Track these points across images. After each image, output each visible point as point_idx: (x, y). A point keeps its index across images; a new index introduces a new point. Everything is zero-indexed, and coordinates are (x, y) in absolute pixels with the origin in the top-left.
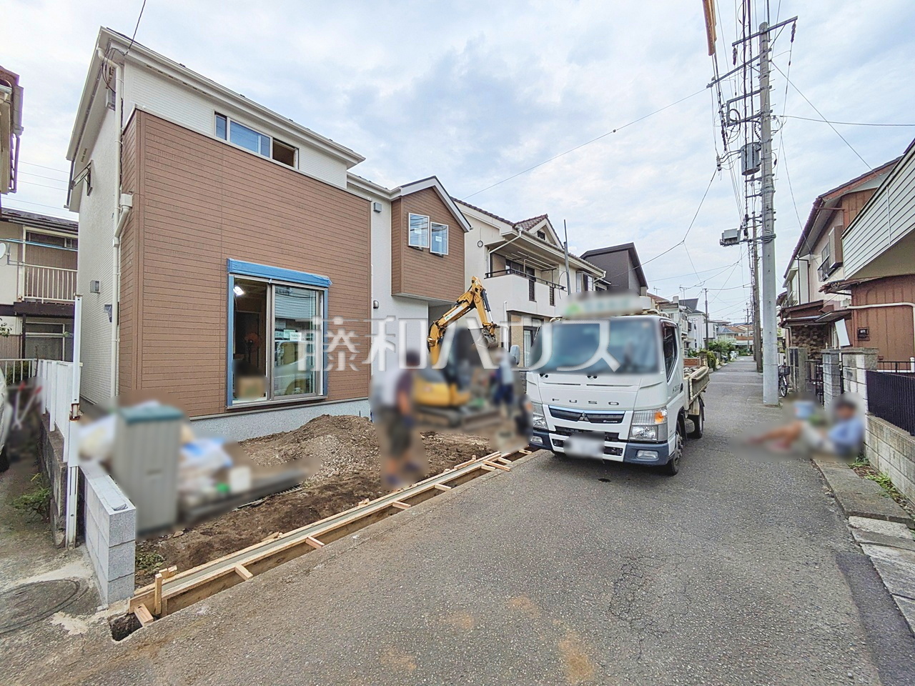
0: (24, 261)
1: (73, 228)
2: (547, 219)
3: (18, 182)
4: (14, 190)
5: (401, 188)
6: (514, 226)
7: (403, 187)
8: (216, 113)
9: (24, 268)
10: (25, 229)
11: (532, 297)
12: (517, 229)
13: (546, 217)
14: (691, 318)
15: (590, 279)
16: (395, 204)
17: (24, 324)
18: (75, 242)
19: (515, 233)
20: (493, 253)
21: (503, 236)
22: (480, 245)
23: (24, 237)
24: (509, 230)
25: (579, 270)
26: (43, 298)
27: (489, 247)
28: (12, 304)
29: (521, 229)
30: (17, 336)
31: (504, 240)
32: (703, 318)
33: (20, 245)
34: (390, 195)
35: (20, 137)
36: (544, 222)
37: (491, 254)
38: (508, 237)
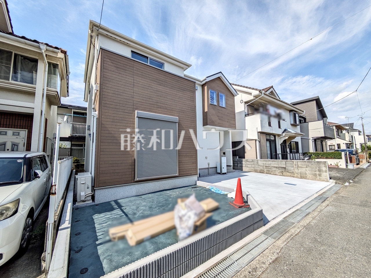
0: (72, 121)
1: (85, 109)
2: (272, 88)
3: (69, 92)
4: (68, 96)
5: (207, 78)
6: (260, 91)
7: (207, 77)
8: (132, 51)
9: (72, 124)
10: (73, 110)
11: (270, 125)
12: (261, 92)
13: (272, 87)
14: (352, 133)
15: (297, 115)
16: (203, 86)
17: (71, 144)
18: (86, 114)
19: (260, 94)
20: (248, 105)
21: (254, 97)
22: (242, 102)
23: (72, 113)
24: (257, 93)
25: (291, 111)
26: (77, 135)
27: (246, 103)
28: (68, 137)
29: (263, 92)
30: (69, 148)
31: (254, 98)
32: (357, 133)
33: (71, 116)
34: (201, 82)
35: (69, 76)
36: (272, 89)
37: (247, 106)
38: (256, 97)
